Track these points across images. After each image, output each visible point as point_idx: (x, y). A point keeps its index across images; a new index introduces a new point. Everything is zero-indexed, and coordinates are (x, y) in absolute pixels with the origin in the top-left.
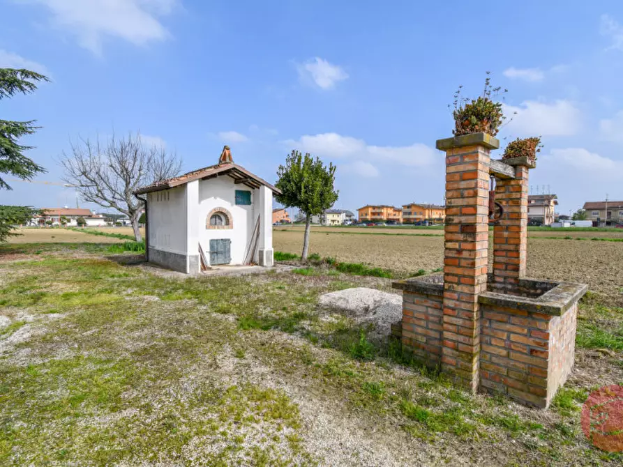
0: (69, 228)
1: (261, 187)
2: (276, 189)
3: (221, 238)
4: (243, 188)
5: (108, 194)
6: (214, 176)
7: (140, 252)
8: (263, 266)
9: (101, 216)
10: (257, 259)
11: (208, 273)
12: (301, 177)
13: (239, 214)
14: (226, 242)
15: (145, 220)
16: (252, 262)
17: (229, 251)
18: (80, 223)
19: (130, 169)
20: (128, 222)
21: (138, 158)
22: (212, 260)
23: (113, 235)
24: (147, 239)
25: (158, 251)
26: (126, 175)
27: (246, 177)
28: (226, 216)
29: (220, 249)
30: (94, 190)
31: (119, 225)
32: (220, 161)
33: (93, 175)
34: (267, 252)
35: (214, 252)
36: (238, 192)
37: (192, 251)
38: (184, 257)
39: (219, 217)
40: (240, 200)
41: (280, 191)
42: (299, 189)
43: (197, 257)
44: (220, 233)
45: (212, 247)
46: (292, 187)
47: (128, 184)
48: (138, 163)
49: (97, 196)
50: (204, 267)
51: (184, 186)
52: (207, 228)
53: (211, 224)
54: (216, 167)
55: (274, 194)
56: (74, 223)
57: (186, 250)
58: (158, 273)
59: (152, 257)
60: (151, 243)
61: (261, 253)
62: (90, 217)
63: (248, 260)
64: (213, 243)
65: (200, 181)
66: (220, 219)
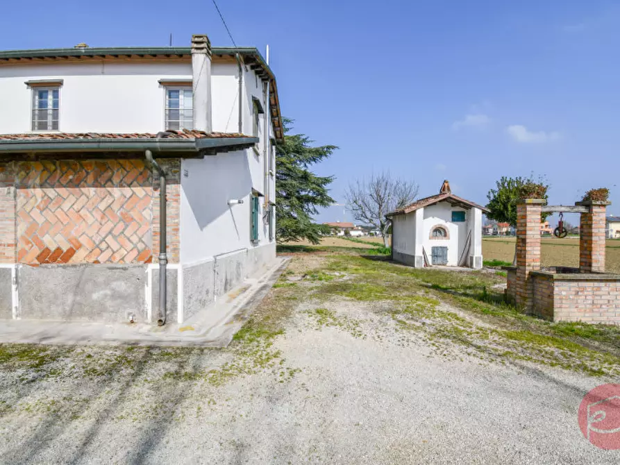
0: (339, 237)
1: (472, 209)
2: (486, 209)
3: (440, 245)
4: (458, 209)
5: (369, 215)
6: (435, 204)
7: (388, 254)
8: (473, 268)
9: (360, 228)
10: (469, 263)
11: (428, 268)
12: (508, 198)
13: (453, 228)
14: (444, 249)
15: (391, 231)
16: (465, 265)
17: (446, 255)
18: (347, 233)
19: (382, 196)
20: (378, 232)
21: (388, 187)
22: (433, 261)
23: (368, 243)
24: (392, 246)
25: (399, 253)
26: (380, 201)
27: (460, 202)
28: (444, 230)
29: (439, 253)
30: (360, 212)
31: (372, 235)
32: (441, 192)
33: (360, 202)
34: (476, 258)
35: (435, 255)
36: (454, 214)
37: (418, 253)
38: (413, 257)
39: (439, 231)
40: (456, 218)
41: (489, 211)
42: (506, 208)
43: (421, 257)
44: (440, 242)
45: (433, 252)
46: (500, 207)
47: (380, 206)
48: (387, 192)
49: (362, 216)
50: (426, 264)
51: (414, 212)
52: (430, 239)
53: (433, 236)
54: (437, 196)
55: (483, 213)
56: (342, 233)
57: (414, 253)
58: (397, 266)
59: (395, 257)
60: (395, 248)
61: (472, 258)
62: (352, 229)
63: (461, 263)
64: (434, 249)
65: (425, 207)
66: (440, 232)
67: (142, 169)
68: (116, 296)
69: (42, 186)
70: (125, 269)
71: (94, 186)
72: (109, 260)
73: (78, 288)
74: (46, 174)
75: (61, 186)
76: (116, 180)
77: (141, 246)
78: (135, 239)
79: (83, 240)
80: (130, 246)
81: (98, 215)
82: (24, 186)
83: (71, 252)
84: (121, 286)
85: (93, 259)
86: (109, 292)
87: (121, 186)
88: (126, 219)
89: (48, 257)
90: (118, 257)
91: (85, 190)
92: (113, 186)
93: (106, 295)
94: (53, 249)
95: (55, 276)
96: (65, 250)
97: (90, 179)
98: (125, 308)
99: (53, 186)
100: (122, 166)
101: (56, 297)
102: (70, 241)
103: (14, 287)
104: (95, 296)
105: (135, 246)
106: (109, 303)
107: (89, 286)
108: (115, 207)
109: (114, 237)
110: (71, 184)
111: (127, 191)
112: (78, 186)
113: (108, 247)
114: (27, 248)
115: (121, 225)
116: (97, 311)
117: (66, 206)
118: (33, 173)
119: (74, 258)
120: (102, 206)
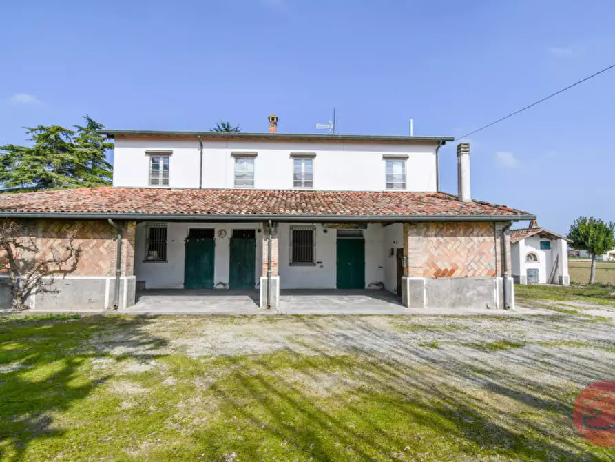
1: (559, 240)
2: (569, 240)
3: (532, 268)
4: (545, 240)
6: (532, 236)
8: (562, 285)
10: (557, 281)
12: (588, 233)
13: (542, 254)
14: (536, 271)
16: (552, 282)
17: (538, 275)
22: (528, 280)
28: (535, 256)
29: (532, 274)
34: (565, 277)
35: (530, 276)
36: (542, 243)
40: (543, 247)
41: (572, 241)
42: (587, 239)
44: (532, 265)
46: (581, 238)
51: (518, 242)
52: (526, 262)
55: (568, 243)
61: (560, 277)
63: (550, 281)
64: (529, 271)
65: (526, 239)
66: (531, 257)
67: (488, 227)
68: (479, 294)
69: (436, 236)
70: (483, 280)
71: (464, 236)
72: (473, 275)
73: (458, 290)
74: (438, 229)
75: (447, 236)
76: (475, 233)
77: (489, 268)
78: (486, 264)
79: (459, 264)
80: (483, 268)
81: (466, 251)
82: (426, 236)
83: (453, 271)
84: (481, 289)
85: (464, 275)
86: (475, 292)
87: (477, 236)
88: (481, 254)
89: (440, 274)
90: (477, 274)
91: (459, 238)
92: (473, 236)
93: (473, 294)
94: (443, 269)
95: (445, 284)
96: (449, 269)
97: (462, 232)
98: (483, 301)
99: (442, 236)
100: (478, 226)
101: (447, 295)
102: (451, 265)
103: (425, 290)
104: (468, 295)
105: (486, 268)
106: (475, 298)
107: (465, 290)
108: (475, 247)
109: (475, 263)
110: (452, 235)
111: (481, 239)
112: (455, 236)
113: (472, 268)
114: (428, 269)
115: (478, 257)
116: (470, 302)
117: (449, 246)
118: (431, 229)
119: (454, 274)
120: (468, 247)
